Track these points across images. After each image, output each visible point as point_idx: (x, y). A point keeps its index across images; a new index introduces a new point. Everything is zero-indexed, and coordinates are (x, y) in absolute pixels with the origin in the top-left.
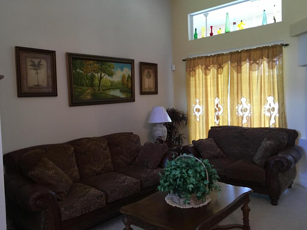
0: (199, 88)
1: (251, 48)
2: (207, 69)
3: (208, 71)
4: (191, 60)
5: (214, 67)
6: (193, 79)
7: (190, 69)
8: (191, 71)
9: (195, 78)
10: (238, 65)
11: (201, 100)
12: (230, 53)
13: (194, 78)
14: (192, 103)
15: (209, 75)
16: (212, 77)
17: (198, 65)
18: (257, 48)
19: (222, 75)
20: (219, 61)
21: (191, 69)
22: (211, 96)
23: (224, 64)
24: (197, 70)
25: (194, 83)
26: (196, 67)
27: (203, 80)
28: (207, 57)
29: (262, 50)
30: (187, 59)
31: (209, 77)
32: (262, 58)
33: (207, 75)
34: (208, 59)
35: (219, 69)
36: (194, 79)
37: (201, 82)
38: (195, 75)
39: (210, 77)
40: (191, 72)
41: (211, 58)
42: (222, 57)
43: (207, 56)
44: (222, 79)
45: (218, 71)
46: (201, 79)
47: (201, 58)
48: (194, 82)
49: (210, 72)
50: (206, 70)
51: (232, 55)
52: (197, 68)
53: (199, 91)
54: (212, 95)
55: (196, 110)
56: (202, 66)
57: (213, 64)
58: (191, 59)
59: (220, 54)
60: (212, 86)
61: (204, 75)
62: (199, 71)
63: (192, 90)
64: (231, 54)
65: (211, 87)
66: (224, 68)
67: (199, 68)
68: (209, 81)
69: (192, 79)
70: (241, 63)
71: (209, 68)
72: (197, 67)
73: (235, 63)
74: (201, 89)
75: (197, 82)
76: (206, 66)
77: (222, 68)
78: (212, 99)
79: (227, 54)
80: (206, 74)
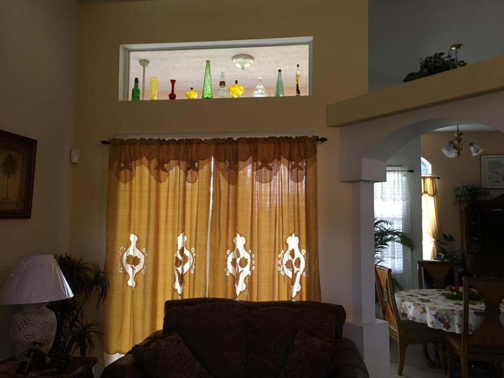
0: (140, 208)
1: (258, 137)
2: (161, 167)
3: (163, 173)
4: (125, 144)
5: (179, 165)
6: (125, 187)
7: (119, 164)
8: (122, 169)
9: (131, 187)
10: (230, 167)
11: (144, 237)
12: (215, 140)
13: (128, 184)
14: (118, 243)
15: (165, 181)
16: (171, 187)
17: (142, 157)
18: (269, 138)
19: (196, 184)
20: (190, 153)
21: (123, 165)
22: (166, 229)
23: (200, 161)
24: (137, 168)
25: (127, 198)
26: (135, 160)
27: (149, 192)
28: (162, 142)
29: (279, 143)
30: (114, 140)
31: (163, 186)
32: (279, 159)
33: (161, 182)
34: (165, 147)
35: (189, 172)
36: (128, 188)
37: (146, 195)
38: (131, 179)
39: (166, 186)
40: (123, 172)
41: (171, 145)
42: (197, 147)
43: (164, 140)
44: (196, 192)
45: (186, 174)
46: (146, 188)
47: (150, 142)
48: (127, 193)
49: (168, 176)
50: (160, 170)
51: (218, 144)
52: (137, 164)
53: (140, 217)
54: (170, 227)
55: (128, 261)
56: (149, 160)
57: (177, 158)
58: (122, 143)
59: (193, 139)
60: (170, 208)
61: (154, 181)
62: (143, 172)
63: (122, 212)
64: (217, 142)
65: (167, 209)
66: (200, 171)
67: (141, 164)
68: (163, 194)
69: (123, 187)
70: (237, 163)
71: (166, 165)
72: (138, 161)
73: (225, 161)
74: (145, 213)
75: (136, 194)
76: (159, 161)
77: (197, 170)
78: (170, 236)
79: (206, 142)
80: (159, 180)
